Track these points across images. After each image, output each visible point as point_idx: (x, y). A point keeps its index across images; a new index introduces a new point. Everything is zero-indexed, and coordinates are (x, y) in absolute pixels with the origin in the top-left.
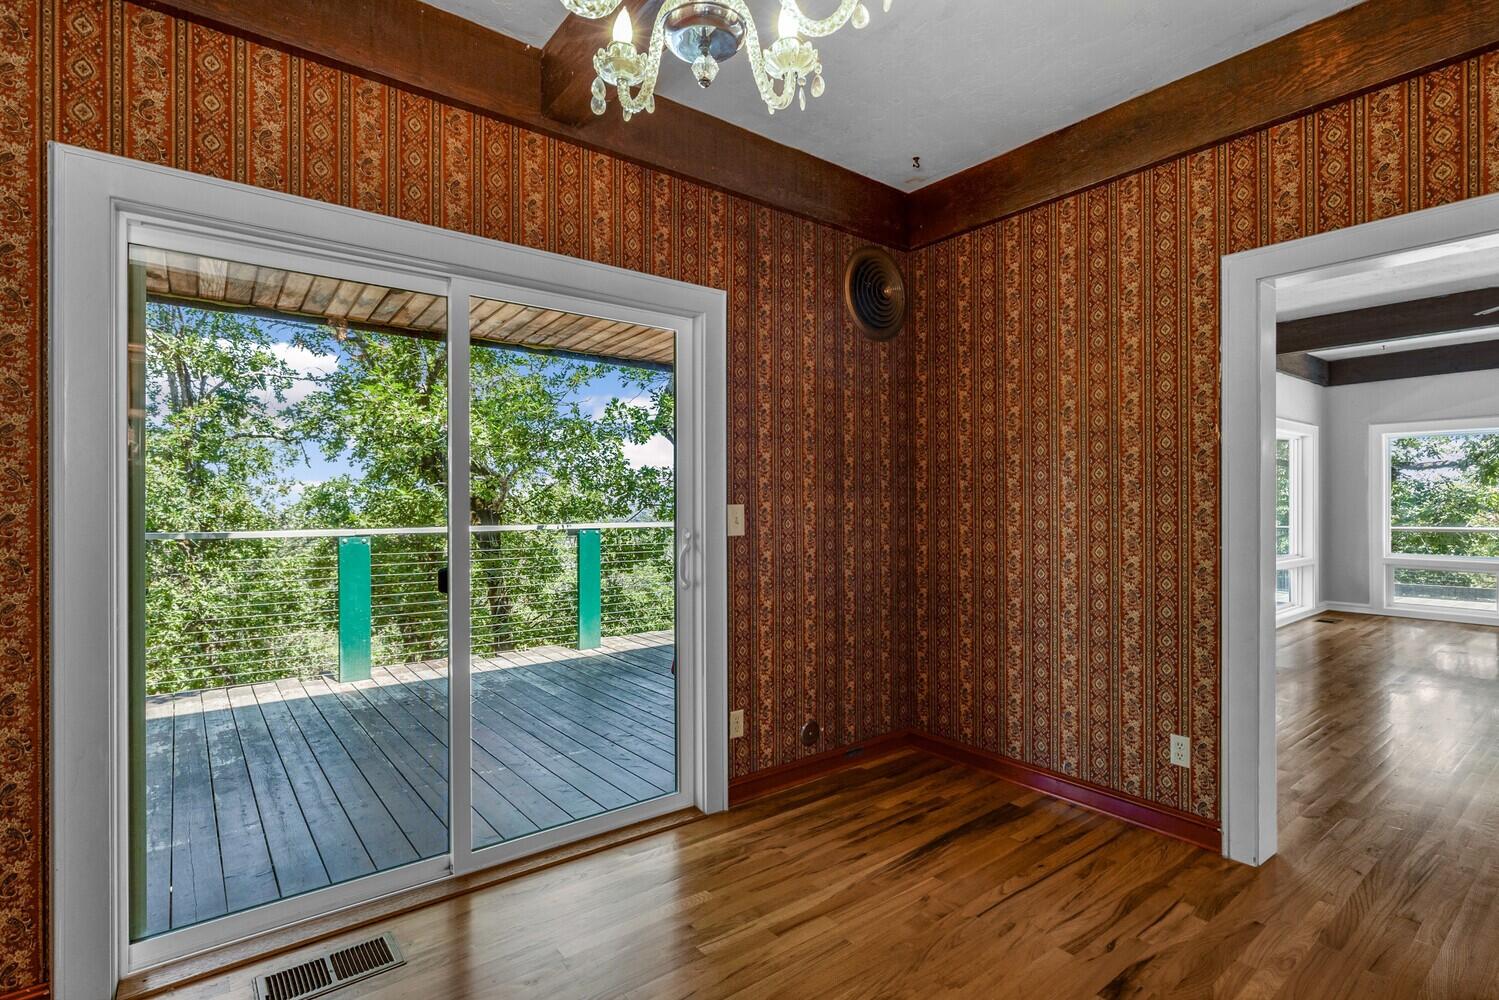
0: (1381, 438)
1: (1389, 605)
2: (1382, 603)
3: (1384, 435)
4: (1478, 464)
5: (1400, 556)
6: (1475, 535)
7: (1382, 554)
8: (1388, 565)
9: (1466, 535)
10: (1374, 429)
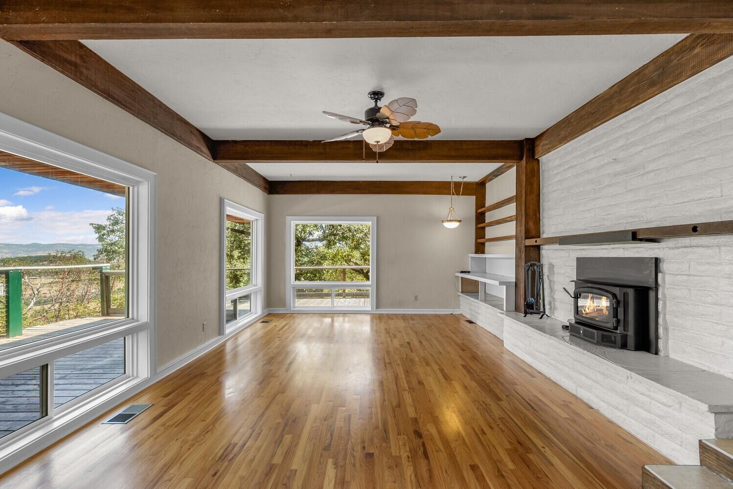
0: (291, 223)
1: (293, 308)
2: (291, 307)
3: (292, 222)
4: (327, 240)
5: (297, 283)
6: (325, 269)
7: (291, 282)
8: (293, 288)
9: (322, 270)
10: (288, 218)
